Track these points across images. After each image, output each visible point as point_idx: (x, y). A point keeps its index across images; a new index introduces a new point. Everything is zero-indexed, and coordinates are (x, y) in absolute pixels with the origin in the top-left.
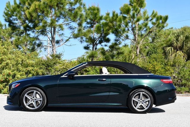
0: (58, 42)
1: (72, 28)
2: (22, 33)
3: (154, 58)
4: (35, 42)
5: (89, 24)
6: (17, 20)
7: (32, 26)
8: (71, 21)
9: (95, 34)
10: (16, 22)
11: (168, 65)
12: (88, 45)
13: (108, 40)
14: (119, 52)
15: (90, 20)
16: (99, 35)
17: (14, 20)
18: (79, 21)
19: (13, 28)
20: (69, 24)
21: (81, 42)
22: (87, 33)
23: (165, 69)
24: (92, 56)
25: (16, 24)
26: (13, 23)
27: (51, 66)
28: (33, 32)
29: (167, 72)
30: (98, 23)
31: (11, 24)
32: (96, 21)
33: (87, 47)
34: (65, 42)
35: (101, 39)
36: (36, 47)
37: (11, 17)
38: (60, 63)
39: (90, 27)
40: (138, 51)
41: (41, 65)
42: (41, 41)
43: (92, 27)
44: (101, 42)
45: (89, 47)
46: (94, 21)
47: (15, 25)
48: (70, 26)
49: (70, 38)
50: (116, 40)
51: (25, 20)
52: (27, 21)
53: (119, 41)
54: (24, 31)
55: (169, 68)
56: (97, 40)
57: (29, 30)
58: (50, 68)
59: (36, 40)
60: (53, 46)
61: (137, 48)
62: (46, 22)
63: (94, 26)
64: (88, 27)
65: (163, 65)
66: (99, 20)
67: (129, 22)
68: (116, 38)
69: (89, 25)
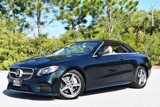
0: (42, 24)
1: (55, 11)
2: (11, 16)
3: (127, 36)
4: (23, 24)
5: (69, 7)
6: (6, 5)
7: (19, 10)
8: (54, 5)
9: (74, 16)
10: (5, 6)
11: (139, 42)
12: (68, 26)
13: (85, 22)
14: (94, 31)
15: (70, 4)
16: (77, 17)
17: (4, 4)
18: (61, 5)
19: (3, 12)
20: (52, 8)
21: (63, 23)
22: (68, 16)
23: (137, 45)
24: (72, 36)
25: (6, 8)
26: (3, 8)
27: (40, 45)
28: (21, 15)
29: (139, 48)
30: (76, 7)
31: (1, 8)
32: (75, 5)
33: (67, 27)
34: (49, 24)
35: (79, 20)
36: (24, 28)
37: (1, 2)
38: (47, 42)
39: (70, 10)
40: (112, 30)
41: (30, 43)
42: (28, 23)
43: (72, 10)
44: (79, 23)
45: (69, 28)
46: (73, 5)
47: (4, 9)
48: (53, 9)
49: (53, 20)
50: (92, 21)
51: (13, 5)
52: (15, 6)
53: (95, 22)
54: (13, 14)
55: (140, 44)
56: (76, 21)
57: (17, 13)
58: (39, 46)
59: (24, 22)
60: (38, 27)
61: (111, 27)
62: (34, 6)
63: (73, 9)
64: (68, 10)
65: (134, 41)
66: (78, 4)
67: (106, 5)
68: (93, 19)
69: (69, 9)
